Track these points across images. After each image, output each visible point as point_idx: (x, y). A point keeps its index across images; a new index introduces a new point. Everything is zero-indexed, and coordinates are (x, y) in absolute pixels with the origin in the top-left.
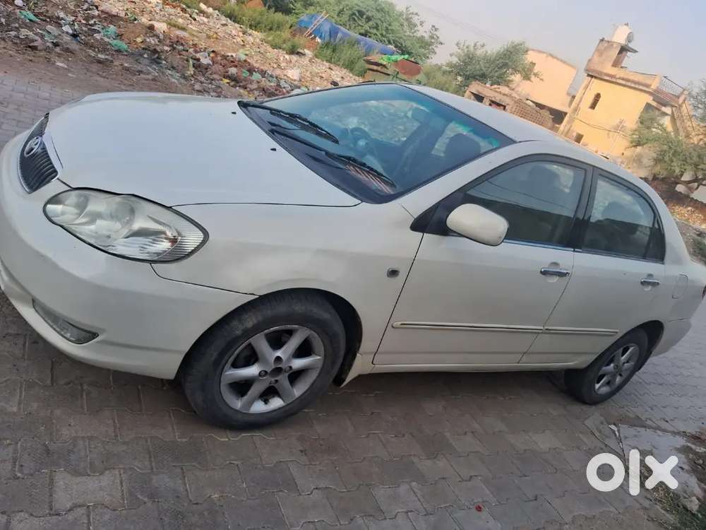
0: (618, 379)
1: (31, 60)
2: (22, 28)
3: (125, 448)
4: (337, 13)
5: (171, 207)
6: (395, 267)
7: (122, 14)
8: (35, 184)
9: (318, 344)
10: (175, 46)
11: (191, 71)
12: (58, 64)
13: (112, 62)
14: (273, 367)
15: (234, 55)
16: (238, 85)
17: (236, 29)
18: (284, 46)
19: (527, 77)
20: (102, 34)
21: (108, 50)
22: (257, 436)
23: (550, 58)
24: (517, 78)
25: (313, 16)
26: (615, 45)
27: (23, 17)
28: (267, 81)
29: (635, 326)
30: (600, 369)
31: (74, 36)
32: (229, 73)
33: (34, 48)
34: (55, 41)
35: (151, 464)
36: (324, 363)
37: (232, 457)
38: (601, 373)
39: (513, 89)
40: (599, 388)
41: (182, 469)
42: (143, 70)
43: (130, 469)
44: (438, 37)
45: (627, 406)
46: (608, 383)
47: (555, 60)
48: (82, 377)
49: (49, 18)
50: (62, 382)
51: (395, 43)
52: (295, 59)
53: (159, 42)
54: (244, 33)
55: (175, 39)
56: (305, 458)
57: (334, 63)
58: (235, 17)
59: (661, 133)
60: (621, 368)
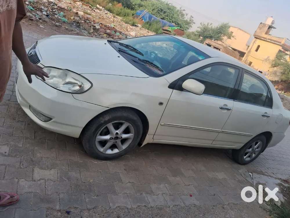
0: (254, 155)
1: (30, 25)
2: (28, 12)
3: (59, 162)
4: (152, 10)
5: (80, 74)
7: (66, 8)
9: (132, 129)
10: (86, 21)
11: (92, 31)
12: (41, 26)
13: (61, 26)
14: (115, 136)
15: (109, 25)
16: (110, 37)
17: (111, 15)
18: (130, 22)
19: (229, 38)
20: (58, 15)
21: (60, 22)
22: (108, 163)
23: (239, 30)
24: (225, 38)
25: (142, 11)
26: (267, 25)
27: (28, 8)
28: (122, 36)
30: (246, 150)
31: (47, 16)
32: (107, 32)
33: (32, 20)
34: (40, 17)
35: (69, 168)
36: (134, 137)
37: (99, 169)
38: (246, 152)
39: (223, 43)
40: (246, 158)
41: (80, 171)
42: (73, 30)
43: (61, 169)
44: (193, 20)
45: (257, 167)
46: (249, 156)
47: (241, 31)
48: (45, 137)
49: (38, 9)
50: (38, 138)
51: (175, 22)
52: (134, 28)
53: (80, 19)
54: (114, 17)
55: (86, 18)
56: (125, 172)
57: (150, 30)
58: (111, 11)
59: (284, 62)
60: (255, 151)
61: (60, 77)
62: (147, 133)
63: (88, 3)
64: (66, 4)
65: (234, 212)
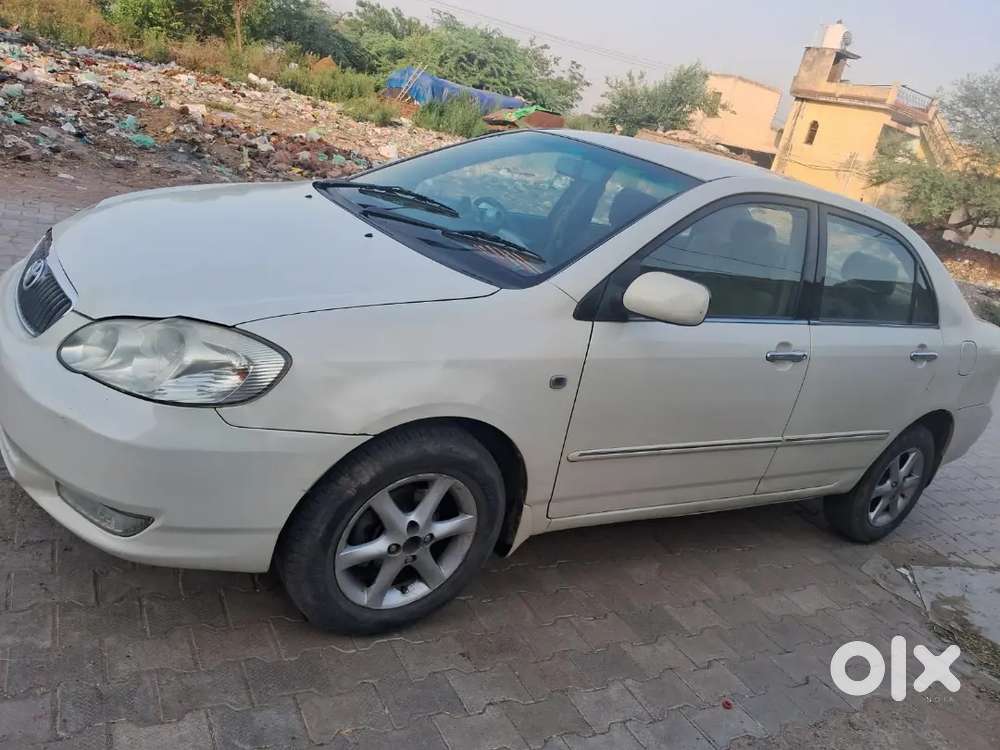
0: (901, 503)
1: (24, 175)
2: (7, 134)
3: (209, 679)
4: (438, 63)
5: (234, 326)
6: (559, 373)
7: (143, 99)
8: (42, 323)
9: (466, 497)
10: (220, 132)
11: (246, 163)
12: (62, 175)
13: (135, 164)
14: (407, 537)
15: (304, 135)
16: (314, 173)
17: (303, 102)
18: (372, 116)
19: (713, 113)
20: (117, 128)
21: (128, 148)
22: (397, 641)
23: (740, 83)
24: (698, 115)
25: (405, 72)
26: (828, 52)
27: (6, 119)
28: (353, 164)
29: (912, 421)
30: (872, 488)
31: (80, 135)
32: (300, 159)
33: (27, 159)
34: (54, 145)
35: (250, 697)
36: (478, 524)
37: (366, 674)
38: (874, 496)
39: (695, 133)
40: (875, 518)
41: (295, 699)
42: (180, 169)
43: (221, 707)
44: (582, 76)
45: (918, 539)
46: (887, 510)
47: (748, 85)
48: (138, 589)
49: (42, 116)
50: (110, 598)
51: (524, 93)
52: (388, 131)
53: (197, 128)
54: (315, 106)
55: (220, 124)
56: (468, 664)
57: (443, 130)
58: (300, 86)
59: (909, 162)
60: (902, 485)
61: (157, 350)
62: (524, 499)
63: (217, 72)
64: (140, 87)
65: (893, 734)
